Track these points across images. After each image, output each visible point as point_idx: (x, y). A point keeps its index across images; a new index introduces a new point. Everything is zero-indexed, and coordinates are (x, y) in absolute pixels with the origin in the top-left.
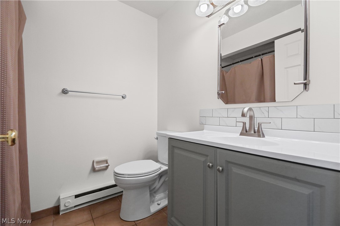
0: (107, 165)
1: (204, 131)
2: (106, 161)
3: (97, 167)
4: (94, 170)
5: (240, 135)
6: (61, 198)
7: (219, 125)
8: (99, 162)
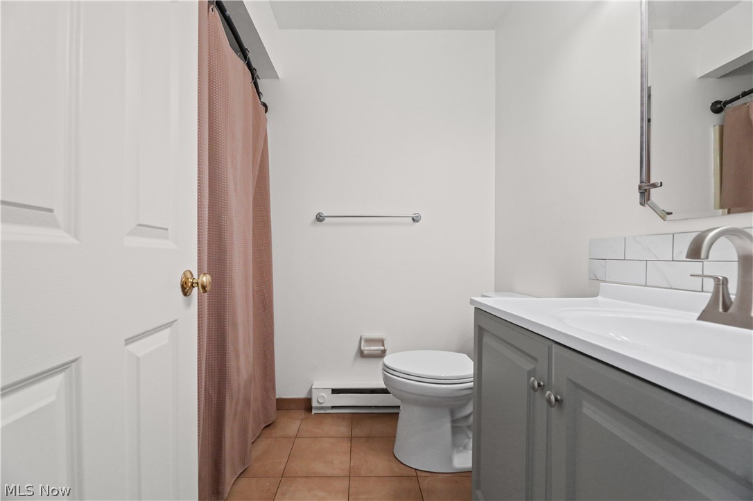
0: (383, 348)
1: (599, 298)
2: (382, 342)
3: (365, 348)
4: (361, 354)
5: (699, 318)
6: (313, 387)
7: (646, 285)
8: (370, 341)
